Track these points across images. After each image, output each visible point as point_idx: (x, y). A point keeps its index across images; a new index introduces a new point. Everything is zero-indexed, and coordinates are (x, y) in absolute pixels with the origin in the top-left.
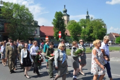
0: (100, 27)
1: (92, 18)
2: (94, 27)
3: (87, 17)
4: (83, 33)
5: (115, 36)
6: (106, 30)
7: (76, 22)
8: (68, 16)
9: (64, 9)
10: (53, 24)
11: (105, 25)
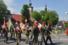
0: (54, 17)
1: (49, 10)
2: (50, 16)
3: (45, 9)
4: (43, 20)
5: (64, 23)
6: (58, 19)
7: (37, 12)
8: (32, 8)
9: (29, 3)
10: (21, 13)
11: (57, 15)
